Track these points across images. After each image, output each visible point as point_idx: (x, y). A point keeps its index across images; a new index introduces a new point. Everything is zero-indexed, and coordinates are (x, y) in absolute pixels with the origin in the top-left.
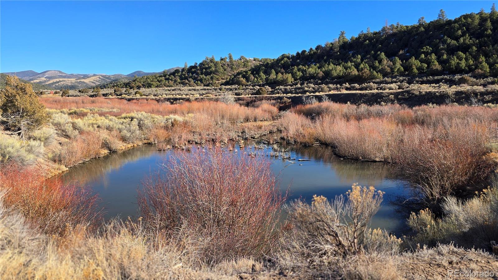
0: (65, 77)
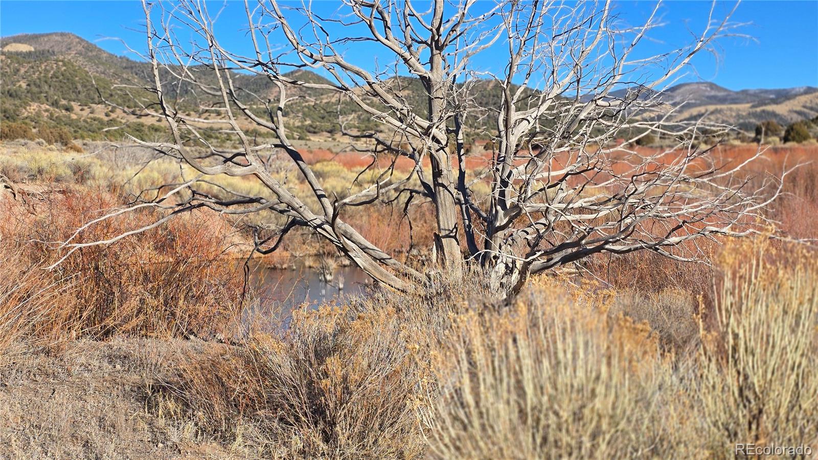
0: (723, 100)
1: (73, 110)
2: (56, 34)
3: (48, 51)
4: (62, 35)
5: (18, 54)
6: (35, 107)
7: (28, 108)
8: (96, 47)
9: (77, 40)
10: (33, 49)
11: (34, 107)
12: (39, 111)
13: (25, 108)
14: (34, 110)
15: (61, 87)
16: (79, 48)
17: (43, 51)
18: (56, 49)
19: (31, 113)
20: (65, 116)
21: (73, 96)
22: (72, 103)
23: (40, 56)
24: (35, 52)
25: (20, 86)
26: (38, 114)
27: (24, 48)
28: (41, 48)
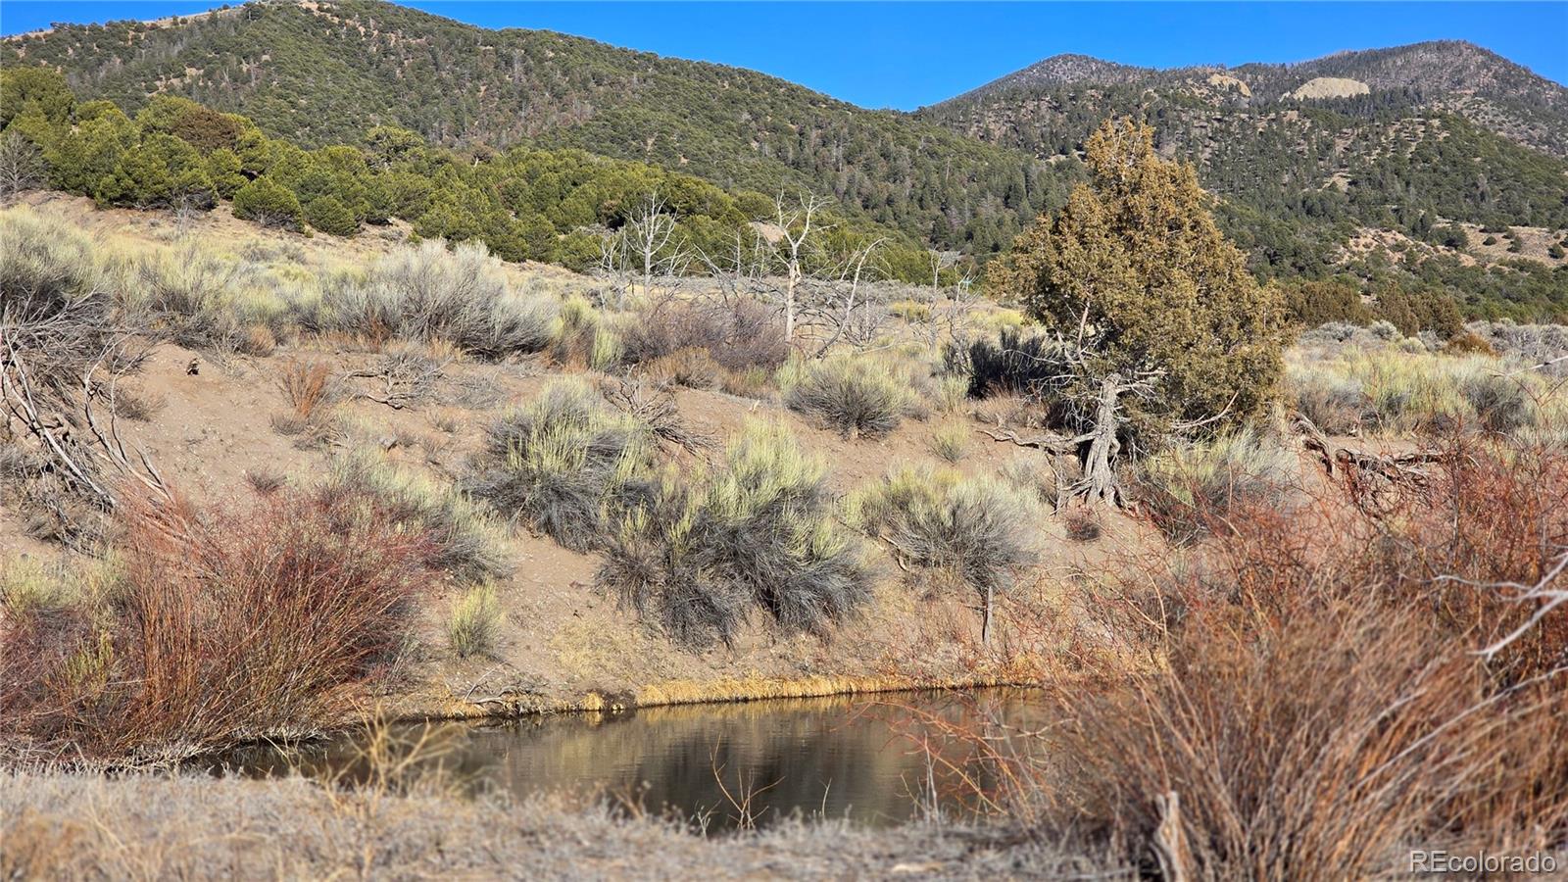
1: (1465, 243)
2: (1425, 46)
3: (1405, 92)
4: (1441, 47)
5: (1328, 103)
6: (1369, 240)
7: (1352, 242)
8: (1528, 76)
9: (1480, 58)
10: (1366, 90)
11: (1366, 239)
12: (1380, 247)
13: (1345, 244)
14: (1366, 246)
15: (1436, 184)
16: (1485, 78)
17: (1392, 92)
18: (1424, 86)
19: (1360, 254)
20: (1444, 261)
21: (1467, 206)
22: (1464, 225)
23: (1384, 106)
24: (1372, 96)
25: (1333, 186)
26: (1378, 257)
27: (1345, 87)
28: (1388, 85)
